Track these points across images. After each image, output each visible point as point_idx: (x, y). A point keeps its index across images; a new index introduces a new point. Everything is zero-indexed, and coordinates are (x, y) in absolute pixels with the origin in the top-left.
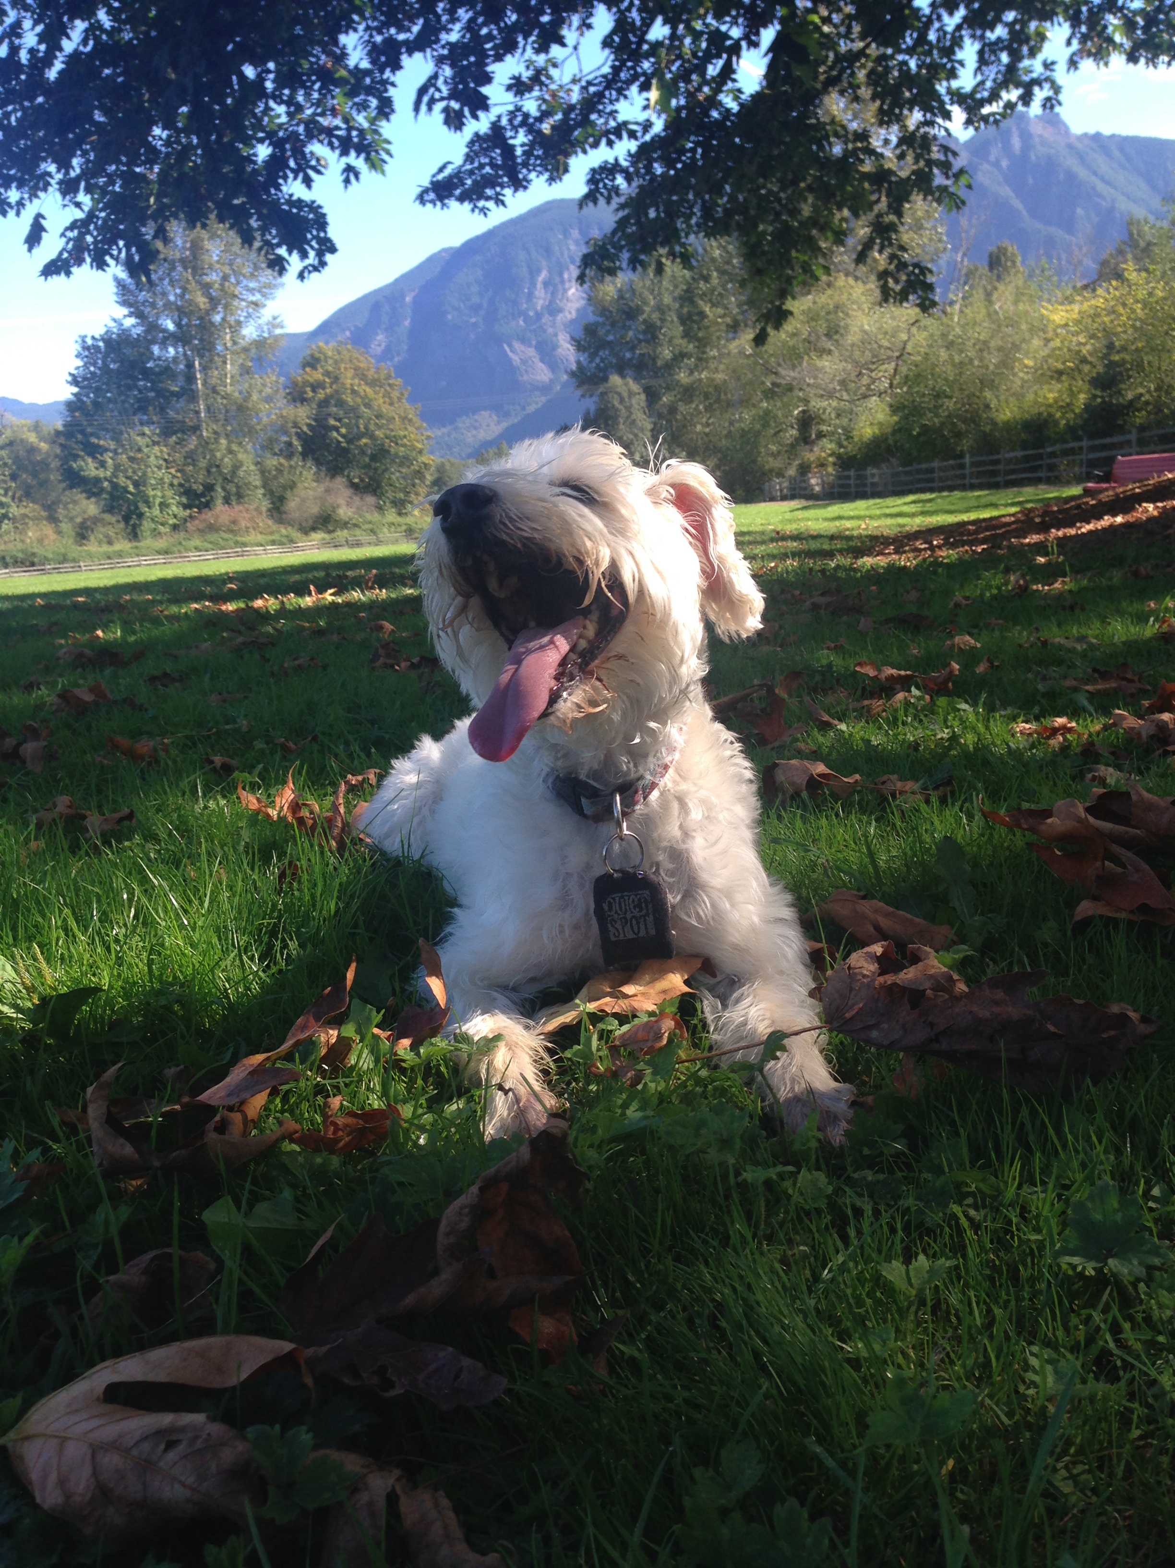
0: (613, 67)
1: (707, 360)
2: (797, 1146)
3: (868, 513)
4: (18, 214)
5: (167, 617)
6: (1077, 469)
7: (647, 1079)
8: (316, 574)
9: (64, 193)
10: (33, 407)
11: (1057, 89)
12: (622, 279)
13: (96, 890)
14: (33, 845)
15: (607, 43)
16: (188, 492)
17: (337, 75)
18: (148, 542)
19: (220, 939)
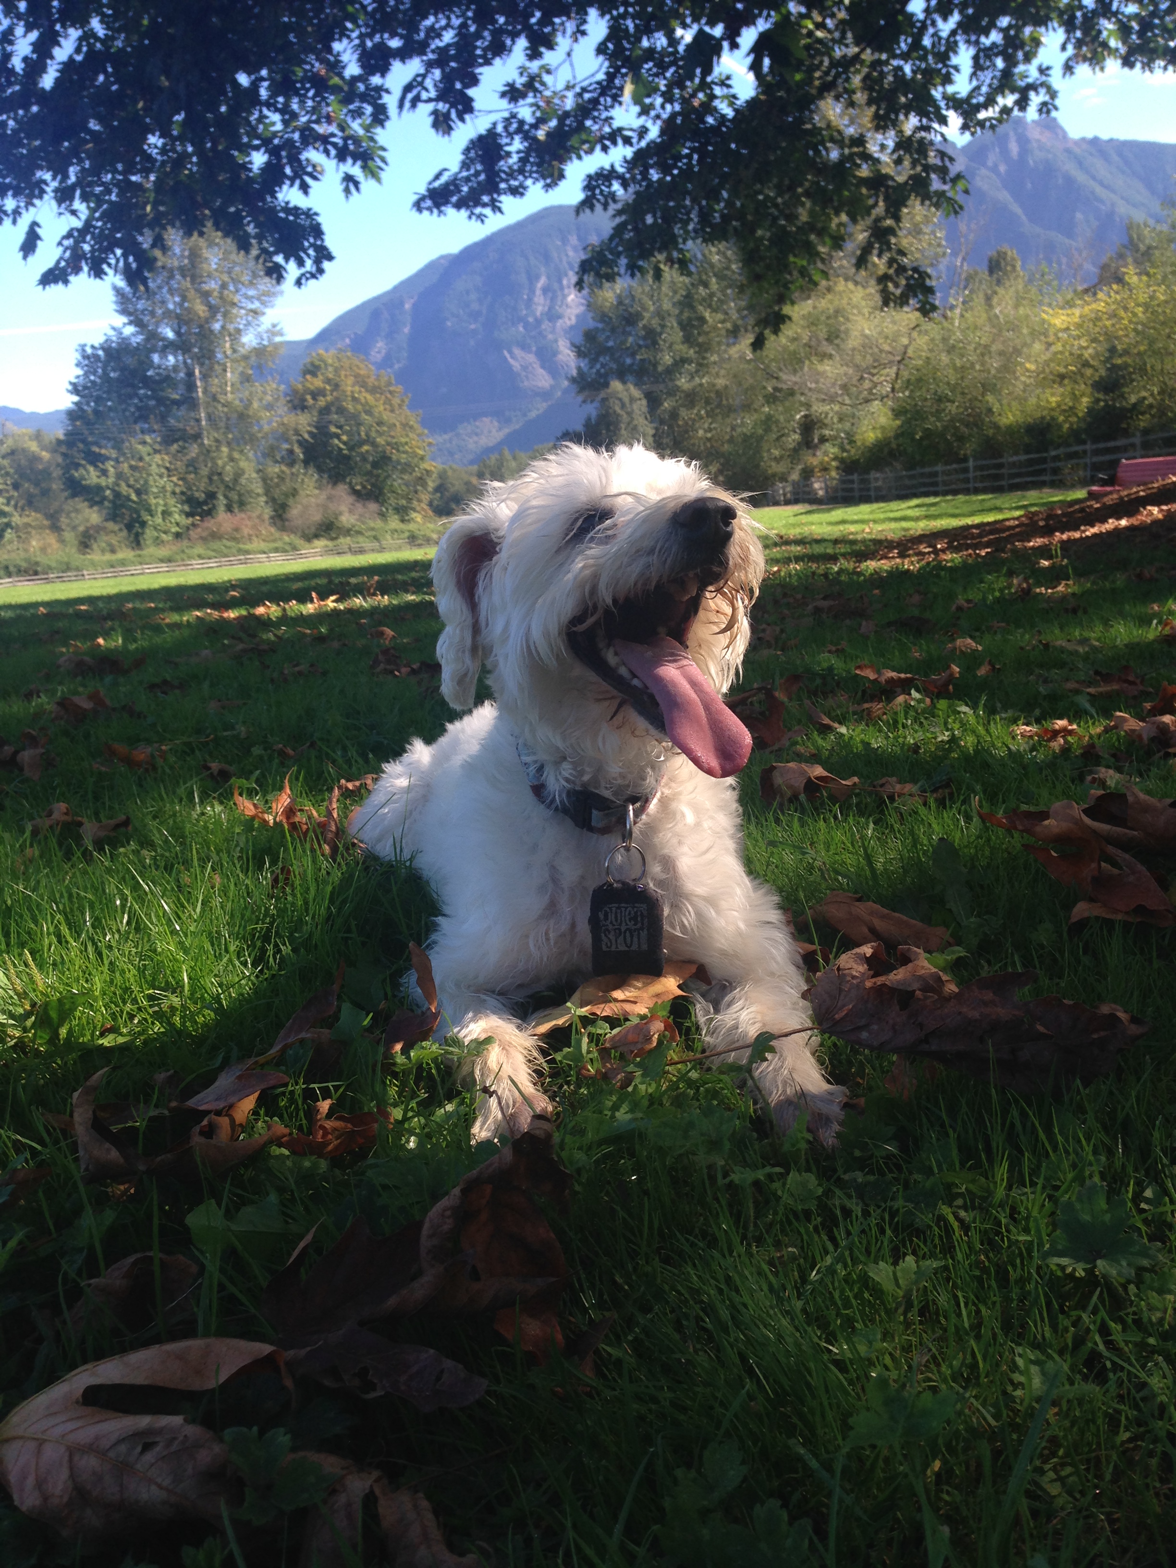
0: (607, 74)
1: (707, 366)
2: (786, 1147)
3: (871, 517)
4: (14, 222)
5: (169, 626)
6: (1081, 473)
7: (637, 1081)
8: (319, 581)
9: (60, 201)
10: (34, 416)
11: (1053, 94)
12: (622, 284)
13: (89, 896)
14: (28, 851)
15: (601, 50)
16: (190, 500)
17: (331, 82)
18: (150, 550)
19: (213, 945)
